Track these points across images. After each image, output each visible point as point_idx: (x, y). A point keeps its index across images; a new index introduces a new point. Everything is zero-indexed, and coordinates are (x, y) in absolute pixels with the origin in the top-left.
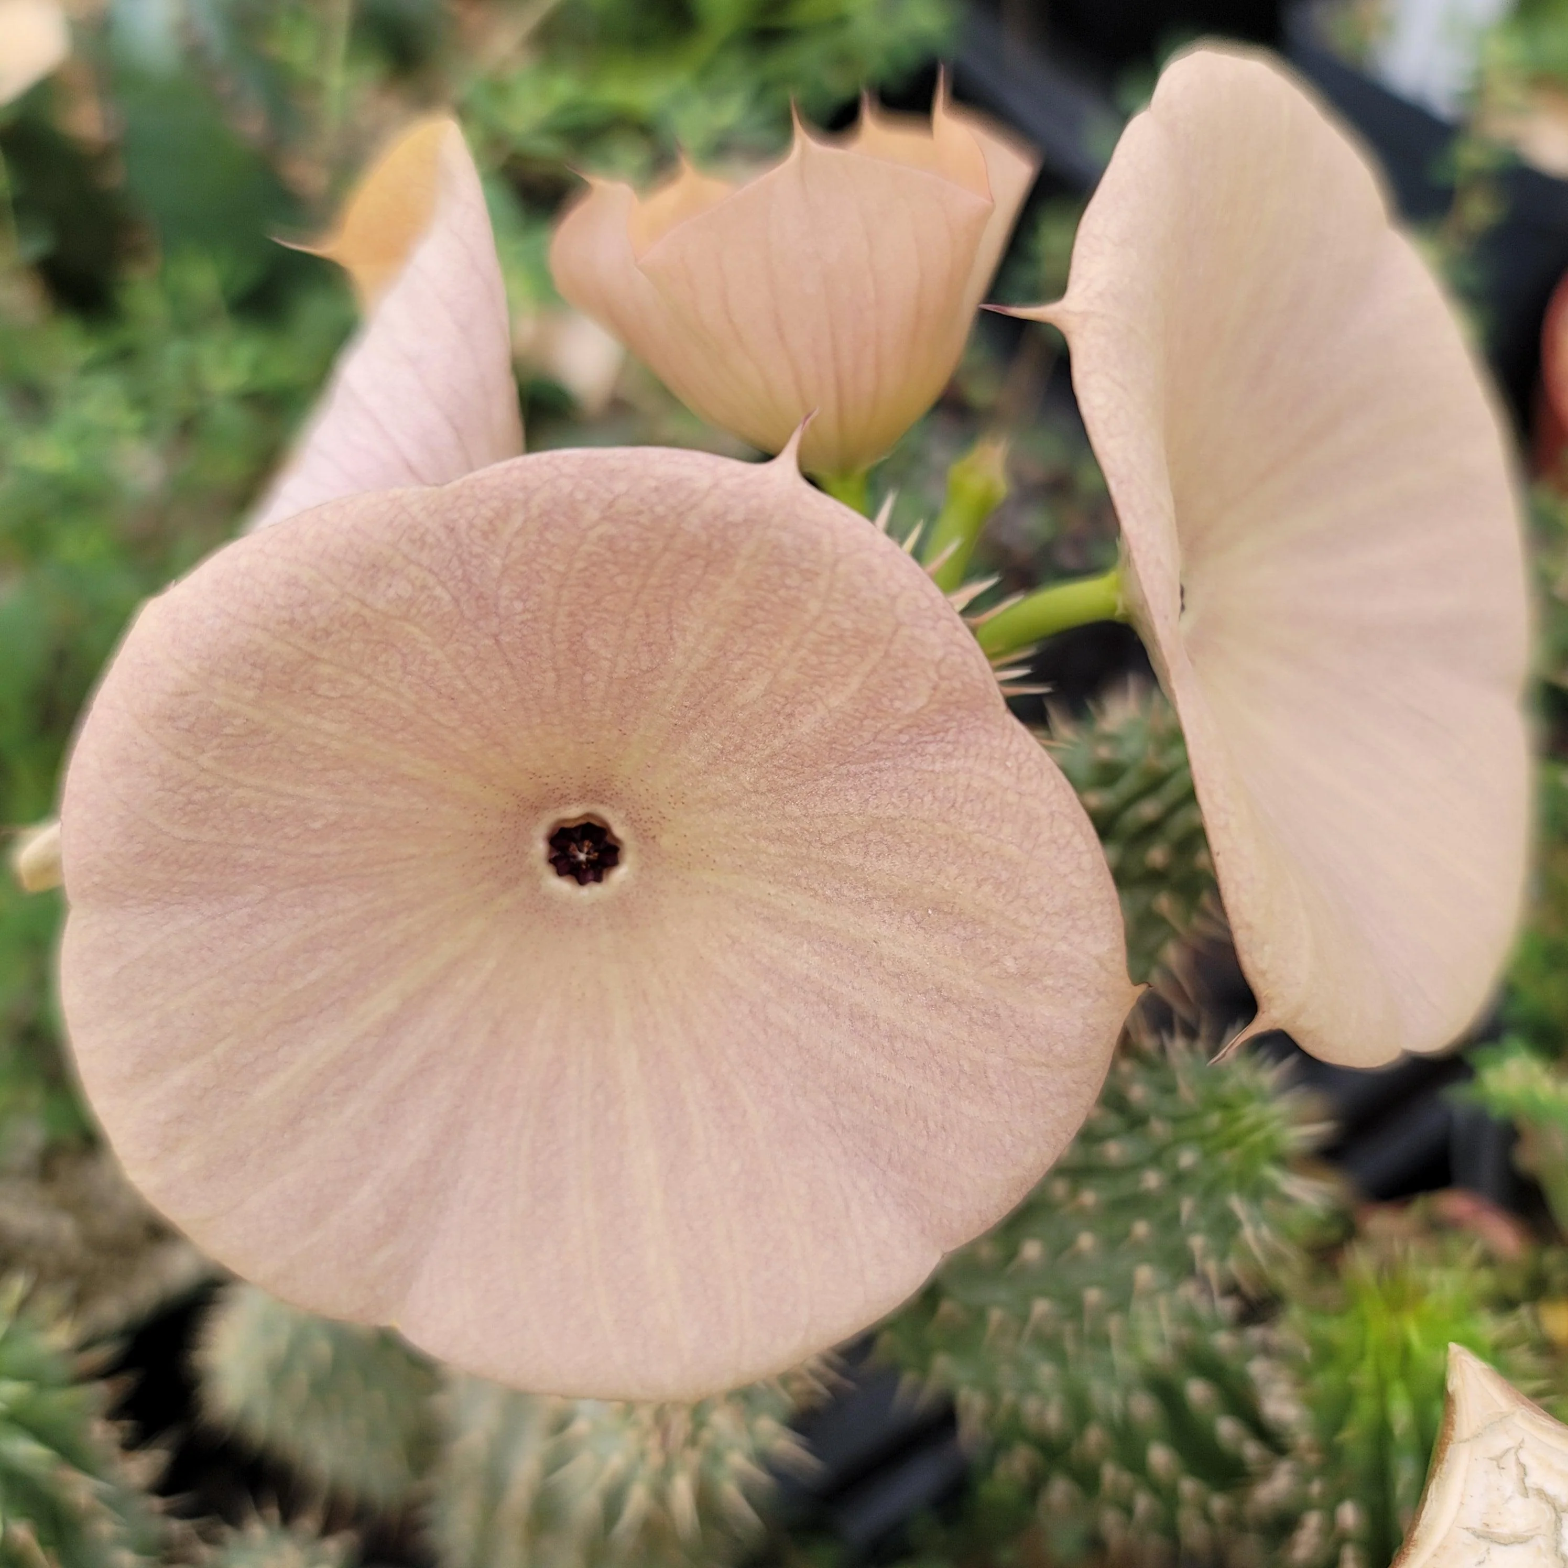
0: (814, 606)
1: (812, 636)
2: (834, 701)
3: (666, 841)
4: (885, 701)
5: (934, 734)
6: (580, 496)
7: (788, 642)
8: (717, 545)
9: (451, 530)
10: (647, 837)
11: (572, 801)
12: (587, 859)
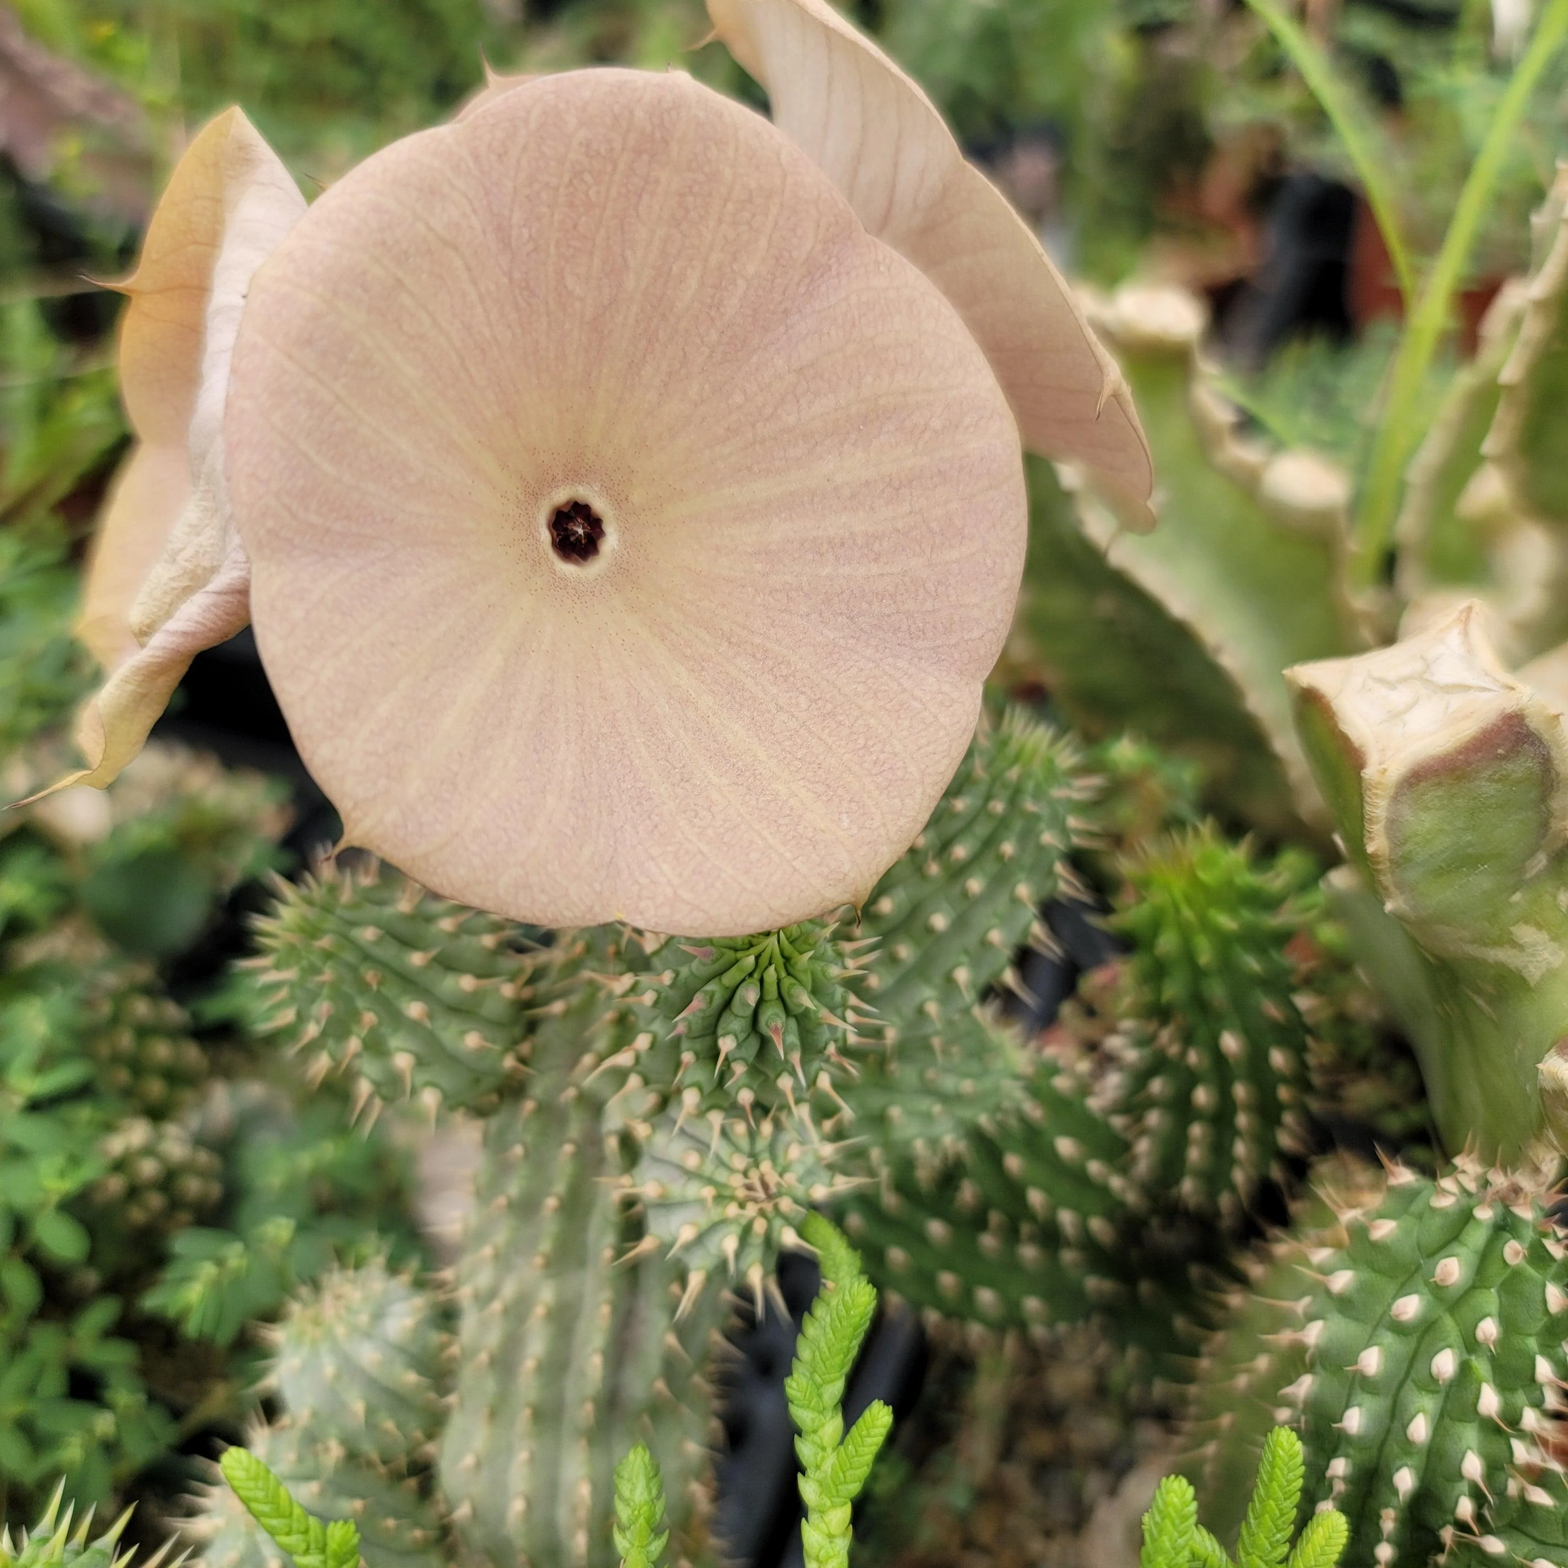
0: (728, 172)
1: (730, 207)
2: (751, 269)
3: (637, 496)
4: (786, 254)
5: (822, 276)
6: (562, 106)
7: (711, 224)
8: (658, 135)
9: (476, 158)
10: (620, 500)
11: (559, 484)
12: (584, 532)
